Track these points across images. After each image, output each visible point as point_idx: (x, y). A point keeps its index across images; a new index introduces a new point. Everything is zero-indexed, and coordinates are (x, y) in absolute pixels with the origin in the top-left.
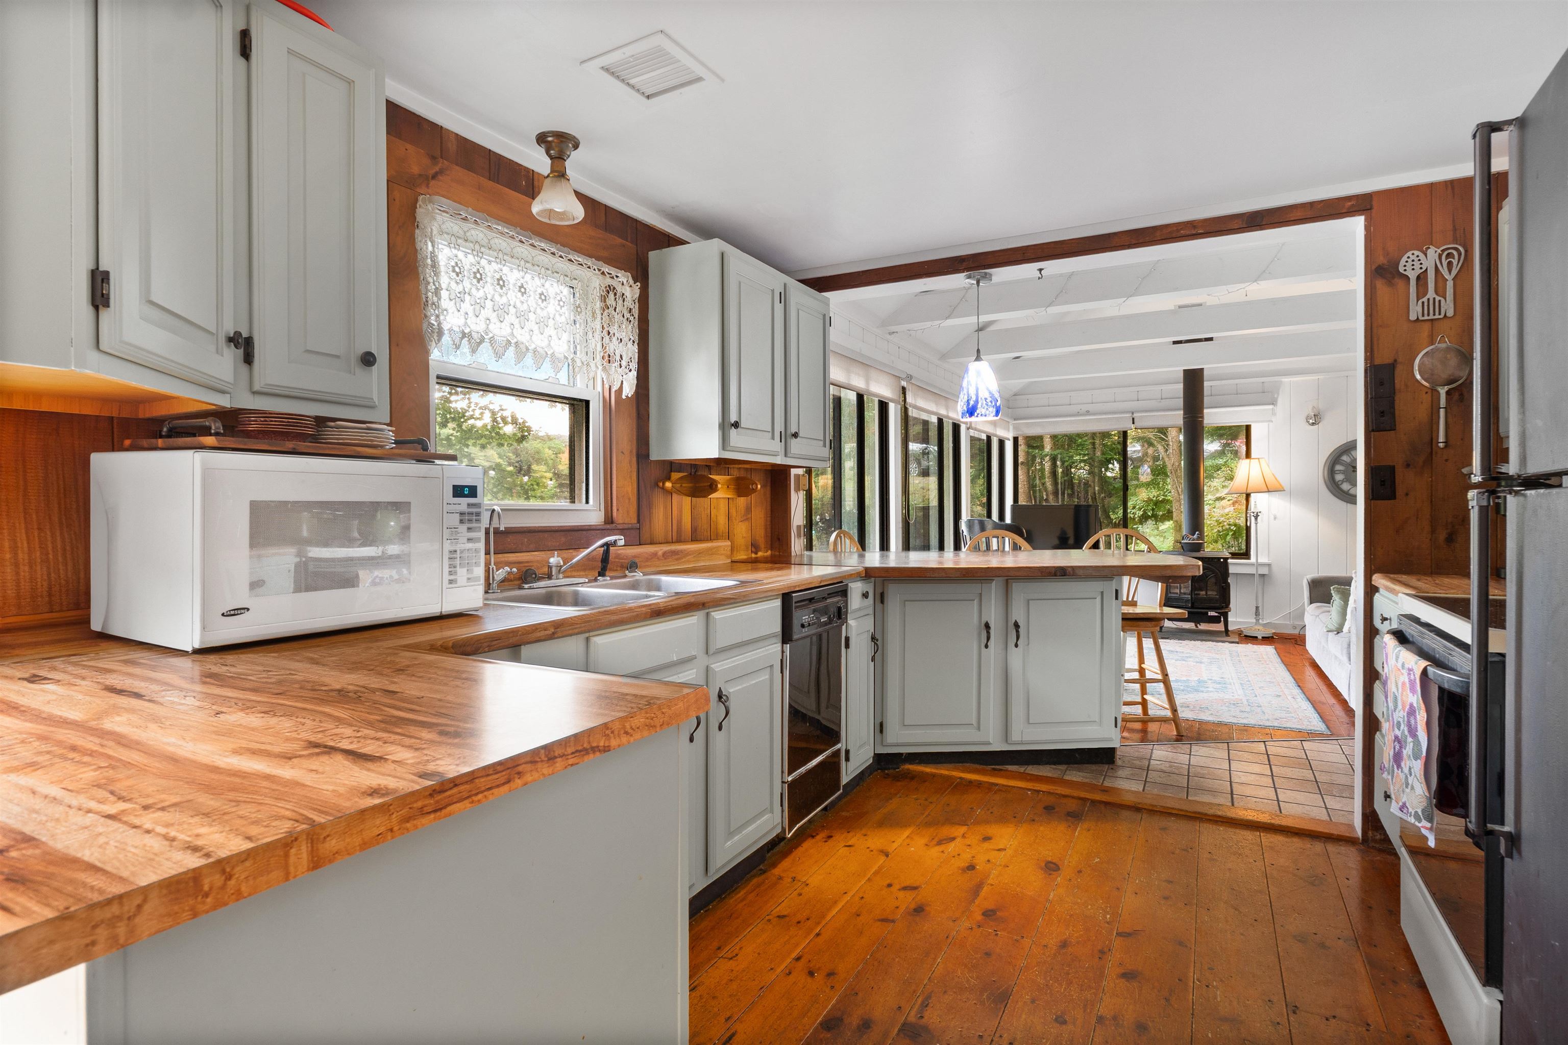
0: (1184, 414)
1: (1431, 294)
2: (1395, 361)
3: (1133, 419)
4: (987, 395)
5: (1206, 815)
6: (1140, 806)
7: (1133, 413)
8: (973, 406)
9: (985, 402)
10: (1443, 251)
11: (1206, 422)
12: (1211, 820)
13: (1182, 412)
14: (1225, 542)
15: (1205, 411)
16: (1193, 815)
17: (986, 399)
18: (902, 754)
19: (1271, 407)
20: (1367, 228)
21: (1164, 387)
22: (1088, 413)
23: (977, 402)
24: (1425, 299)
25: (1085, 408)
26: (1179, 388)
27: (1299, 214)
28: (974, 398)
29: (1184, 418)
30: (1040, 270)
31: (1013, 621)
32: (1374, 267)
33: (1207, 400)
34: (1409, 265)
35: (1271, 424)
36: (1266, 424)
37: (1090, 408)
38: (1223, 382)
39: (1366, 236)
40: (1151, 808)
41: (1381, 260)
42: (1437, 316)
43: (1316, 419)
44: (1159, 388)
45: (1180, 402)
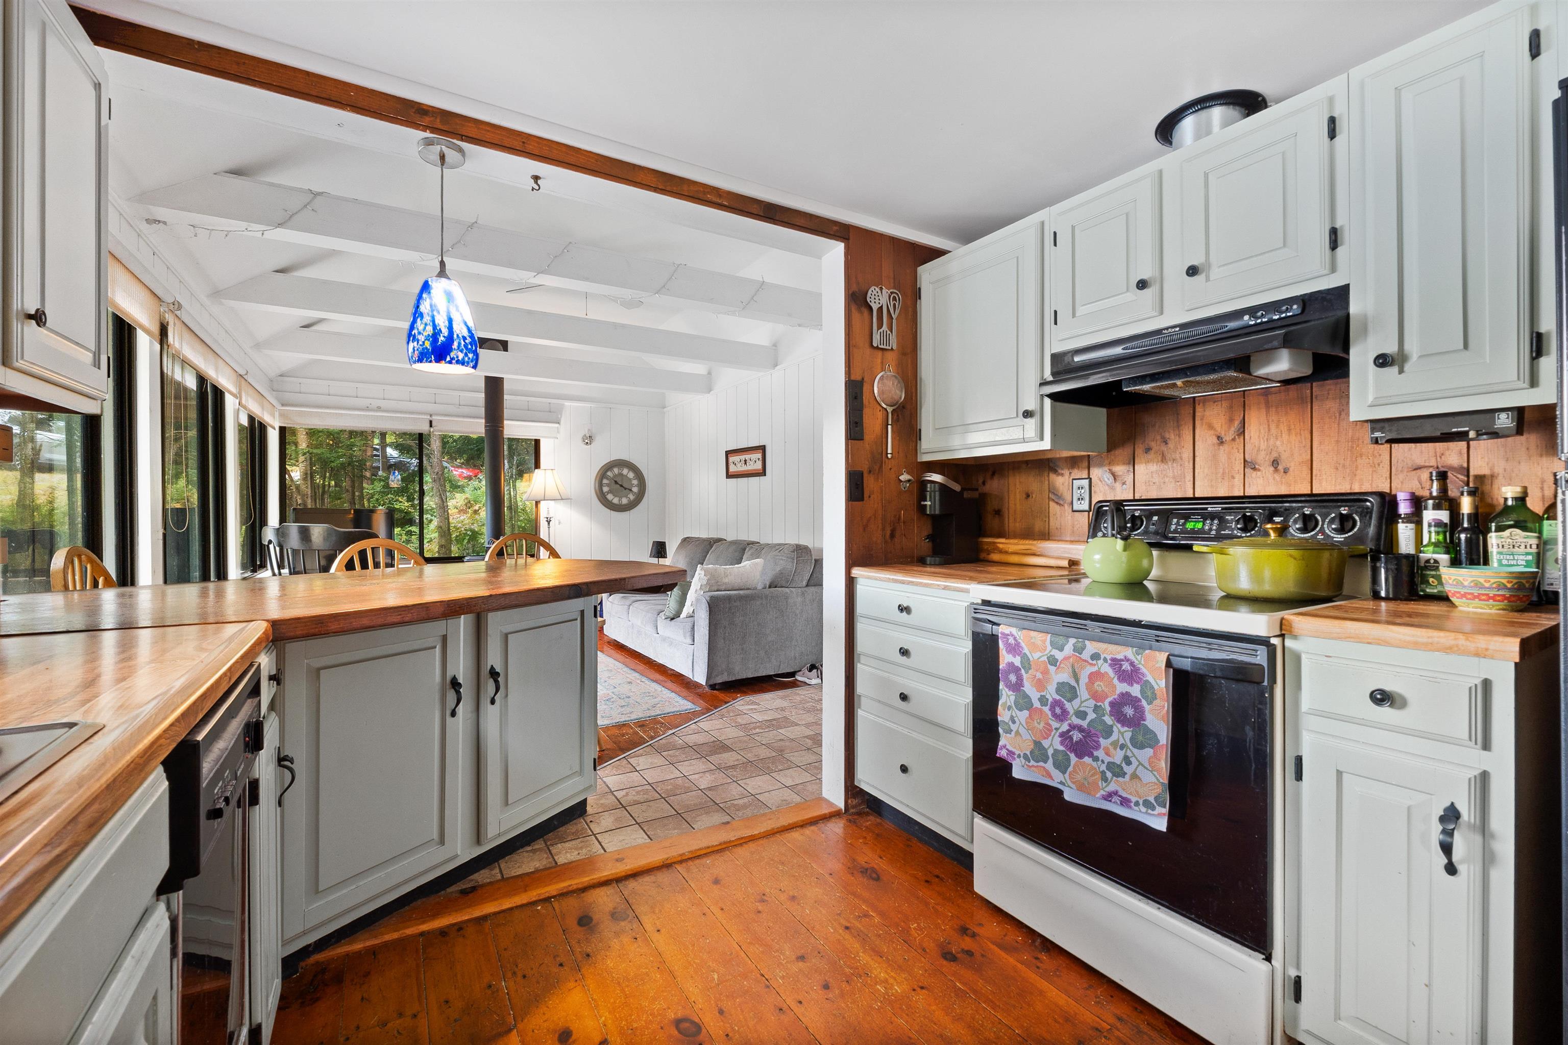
0: (486, 423)
1: (885, 327)
2: (863, 379)
3: (431, 422)
4: (465, 333)
5: (730, 842)
6: (669, 862)
7: (431, 416)
8: (443, 344)
9: (463, 343)
10: (891, 293)
11: (505, 432)
12: (736, 845)
13: (483, 421)
14: (462, 545)
15: (506, 422)
16: (720, 847)
17: (464, 338)
18: (309, 945)
19: (557, 425)
20: (847, 254)
21: (462, 394)
22: (379, 409)
23: (450, 338)
24: (881, 330)
25: (375, 403)
26: (481, 397)
27: (801, 222)
28: (445, 332)
29: (486, 426)
30: (536, 178)
31: (489, 668)
32: (850, 293)
33: (506, 413)
34: (873, 297)
35: (556, 440)
36: (552, 440)
37: (383, 404)
38: (519, 398)
39: (845, 262)
40: (679, 859)
41: (854, 288)
42: (888, 347)
43: (589, 440)
44: (457, 393)
45: (482, 411)
